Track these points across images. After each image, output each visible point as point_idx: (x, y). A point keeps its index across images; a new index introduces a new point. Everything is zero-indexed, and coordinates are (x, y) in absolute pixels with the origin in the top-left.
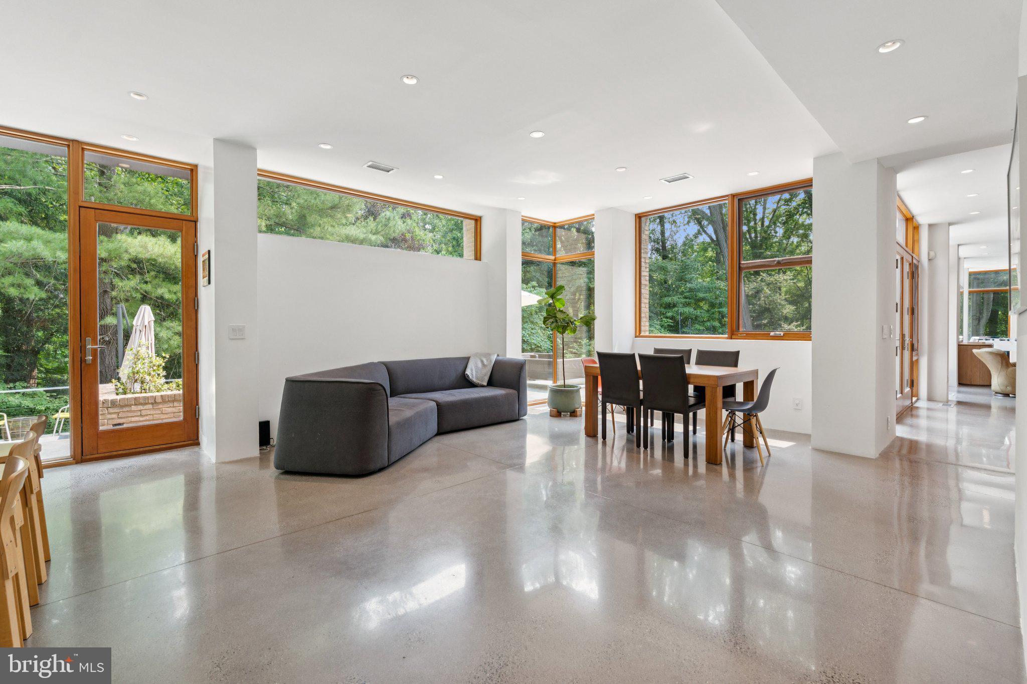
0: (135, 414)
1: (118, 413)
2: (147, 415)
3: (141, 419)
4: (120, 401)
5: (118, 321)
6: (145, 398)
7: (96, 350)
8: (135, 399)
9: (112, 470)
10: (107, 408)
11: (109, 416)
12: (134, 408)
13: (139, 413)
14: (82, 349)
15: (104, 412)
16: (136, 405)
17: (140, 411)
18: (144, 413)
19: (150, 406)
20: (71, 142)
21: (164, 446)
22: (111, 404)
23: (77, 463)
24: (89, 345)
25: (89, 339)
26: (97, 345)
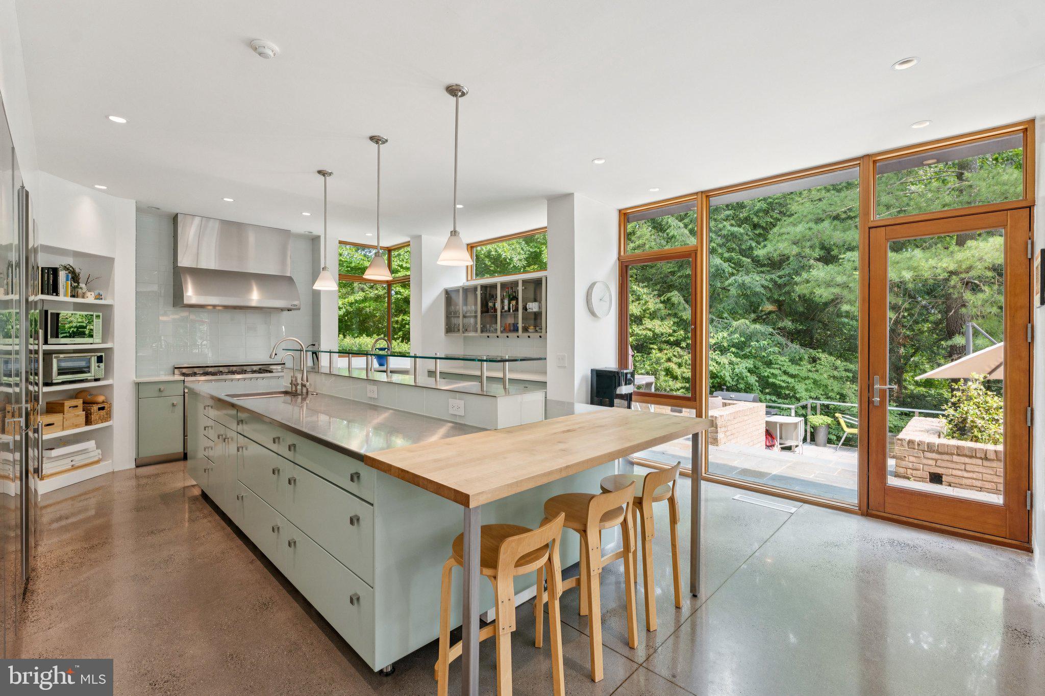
0: (958, 466)
1: (936, 460)
2: (973, 472)
3: (966, 474)
4: (938, 446)
5: (967, 341)
6: (971, 449)
7: (884, 391)
8: (958, 447)
9: (892, 542)
10: (924, 451)
11: (925, 461)
12: (955, 458)
13: (963, 467)
14: (870, 387)
15: (919, 455)
16: (958, 455)
17: (965, 464)
18: (968, 468)
19: (979, 462)
20: (862, 159)
21: (971, 533)
22: (928, 448)
23: (862, 515)
24: (877, 384)
25: (877, 378)
26: (886, 385)
